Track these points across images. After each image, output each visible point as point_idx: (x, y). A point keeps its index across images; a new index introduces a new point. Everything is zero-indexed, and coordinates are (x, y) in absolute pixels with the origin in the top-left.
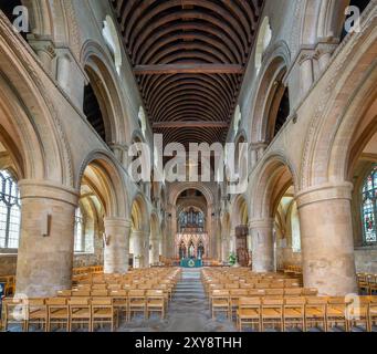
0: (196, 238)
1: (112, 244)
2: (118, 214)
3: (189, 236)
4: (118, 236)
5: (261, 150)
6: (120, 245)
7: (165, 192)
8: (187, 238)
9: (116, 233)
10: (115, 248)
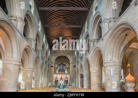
0: (64, 76)
1: (34, 80)
2: (37, 70)
3: (60, 75)
4: (37, 77)
5: (87, 52)
6: (37, 80)
7: (50, 58)
8: (59, 76)
9: (36, 76)
10: (36, 81)
